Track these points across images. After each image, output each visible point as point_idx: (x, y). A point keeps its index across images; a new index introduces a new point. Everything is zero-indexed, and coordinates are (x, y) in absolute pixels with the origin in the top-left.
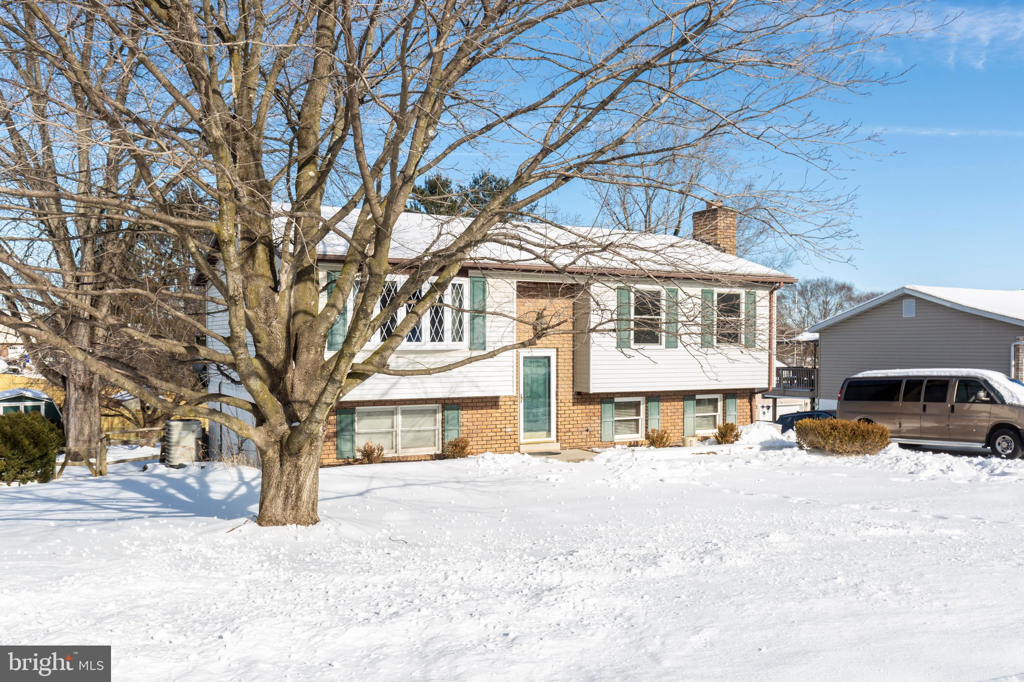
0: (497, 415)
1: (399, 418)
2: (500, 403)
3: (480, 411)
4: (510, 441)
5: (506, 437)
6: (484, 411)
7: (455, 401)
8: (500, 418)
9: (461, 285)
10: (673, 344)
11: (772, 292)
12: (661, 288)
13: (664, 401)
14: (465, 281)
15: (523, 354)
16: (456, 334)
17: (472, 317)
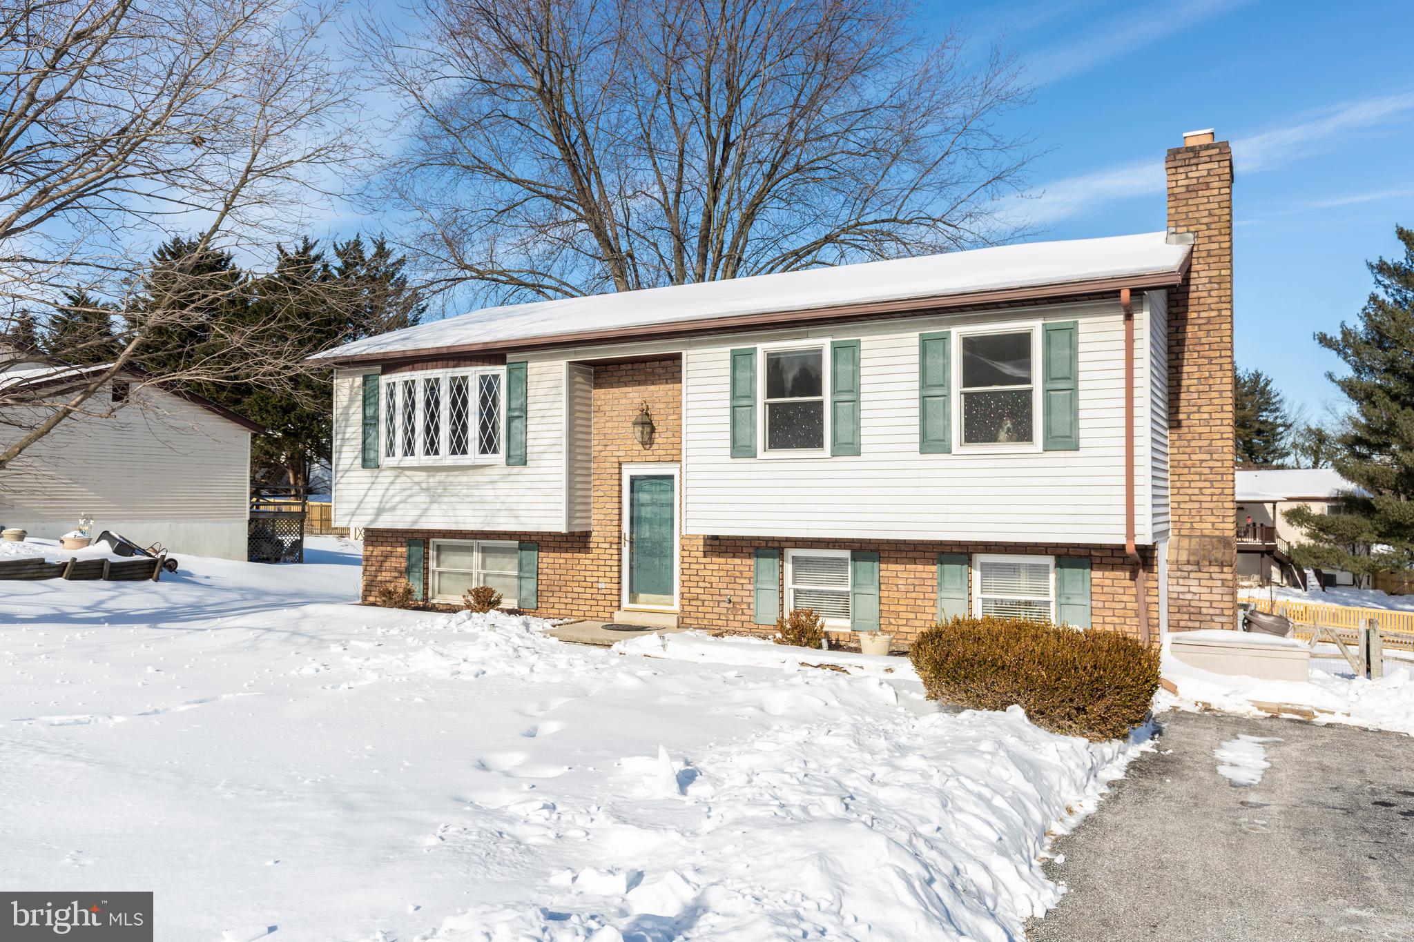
0: (587, 562)
1: (477, 557)
2: (592, 545)
3: (563, 555)
4: (604, 603)
5: (599, 597)
6: (569, 555)
7: (534, 538)
8: (591, 568)
9: (496, 377)
10: (849, 447)
11: (1129, 317)
12: (823, 343)
13: (888, 560)
14: (501, 370)
15: (628, 471)
16: (488, 445)
17: (510, 420)
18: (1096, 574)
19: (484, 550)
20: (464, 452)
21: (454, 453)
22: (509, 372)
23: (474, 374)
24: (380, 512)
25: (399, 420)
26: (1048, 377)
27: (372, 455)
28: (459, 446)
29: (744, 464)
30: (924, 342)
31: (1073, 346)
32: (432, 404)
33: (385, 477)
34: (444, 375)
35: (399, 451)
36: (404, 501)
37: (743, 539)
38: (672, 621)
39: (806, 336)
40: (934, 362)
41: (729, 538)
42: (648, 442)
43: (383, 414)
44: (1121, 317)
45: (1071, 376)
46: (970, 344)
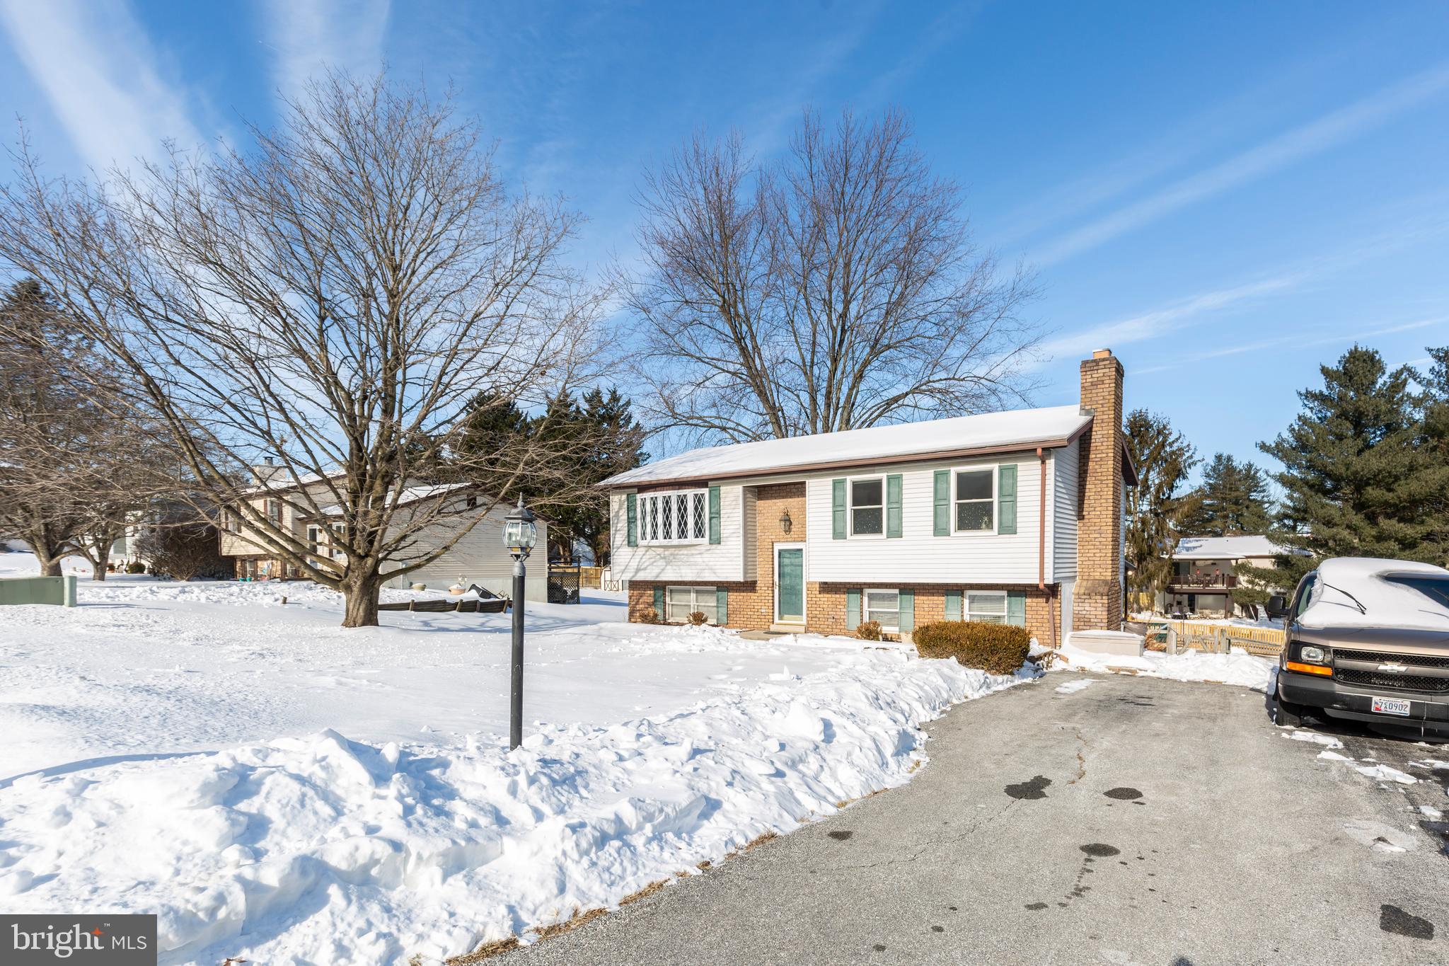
0: (754, 597)
1: (693, 595)
2: (757, 588)
3: (741, 594)
4: (765, 620)
5: (762, 617)
6: (745, 594)
7: (723, 584)
8: (757, 600)
9: (703, 495)
10: (896, 533)
11: (1043, 462)
12: (882, 476)
13: (919, 594)
14: (705, 491)
15: (777, 547)
16: (699, 532)
17: (711, 519)
18: (1028, 600)
19: (697, 592)
20: (686, 537)
21: (680, 537)
22: (710, 492)
23: (690, 493)
24: (638, 570)
25: (648, 519)
26: (1001, 495)
27: (632, 539)
28: (683, 534)
29: (840, 542)
30: (937, 475)
31: (1014, 478)
32: (667, 510)
33: (641, 551)
34: (674, 494)
35: (649, 537)
36: (652, 564)
37: (841, 583)
38: (802, 629)
39: (874, 472)
40: (942, 486)
41: (833, 583)
42: (788, 530)
43: (639, 515)
44: (1040, 462)
45: (1013, 495)
46: (960, 476)
